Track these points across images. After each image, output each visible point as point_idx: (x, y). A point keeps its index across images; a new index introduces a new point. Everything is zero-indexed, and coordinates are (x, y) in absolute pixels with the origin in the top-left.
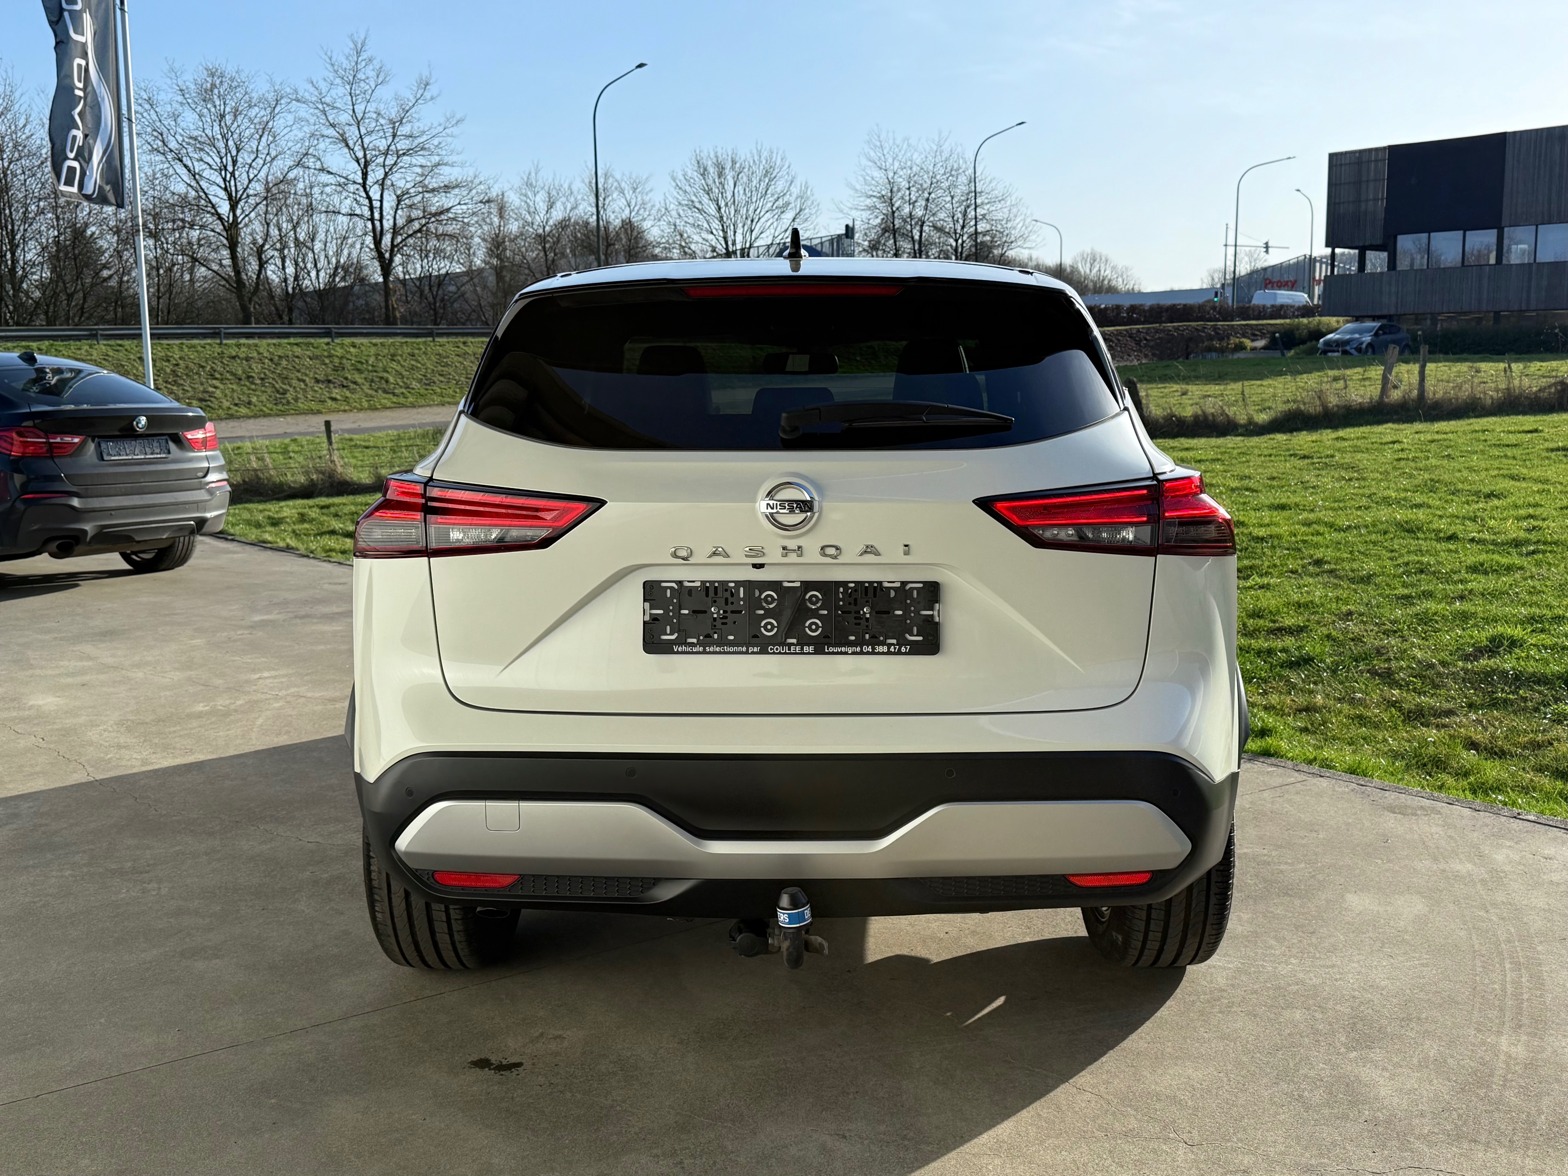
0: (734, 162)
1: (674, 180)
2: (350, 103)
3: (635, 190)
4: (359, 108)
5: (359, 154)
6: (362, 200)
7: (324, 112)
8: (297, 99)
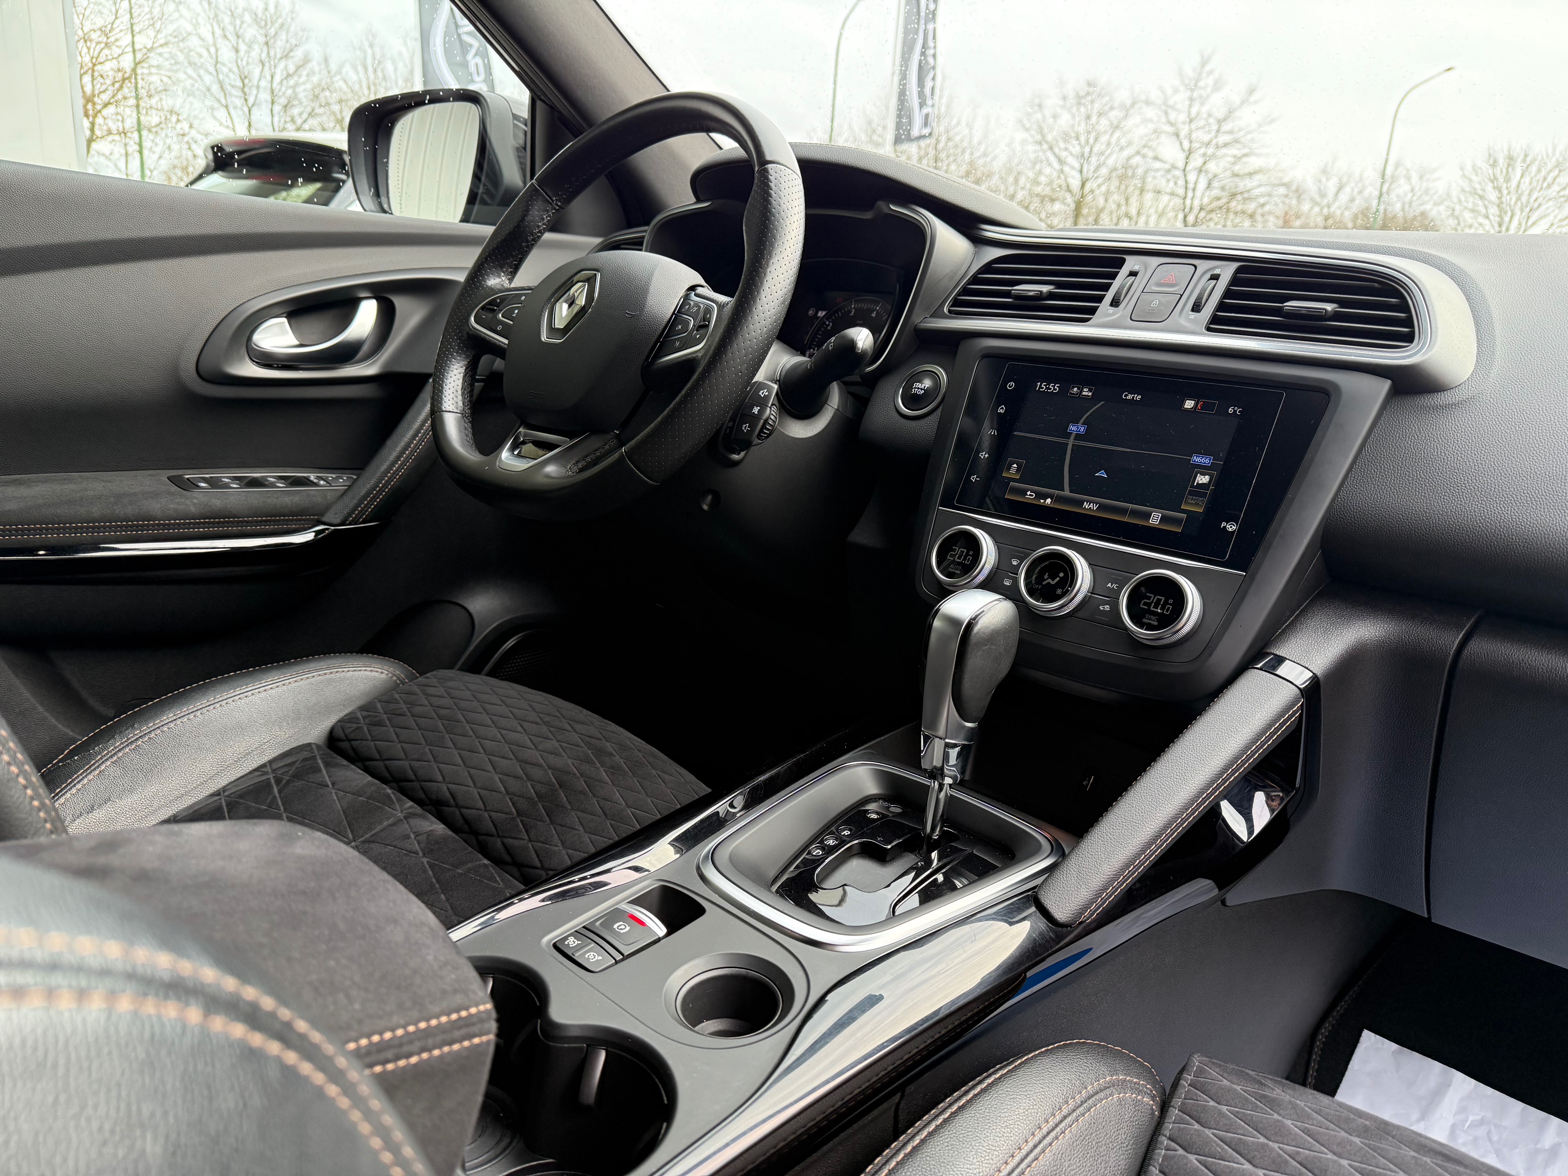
1: (1462, 169)
2: (1188, 105)
3: (1421, 177)
4: (1194, 110)
5: (1186, 145)
6: (1181, 182)
7: (1166, 113)
8: (1148, 103)
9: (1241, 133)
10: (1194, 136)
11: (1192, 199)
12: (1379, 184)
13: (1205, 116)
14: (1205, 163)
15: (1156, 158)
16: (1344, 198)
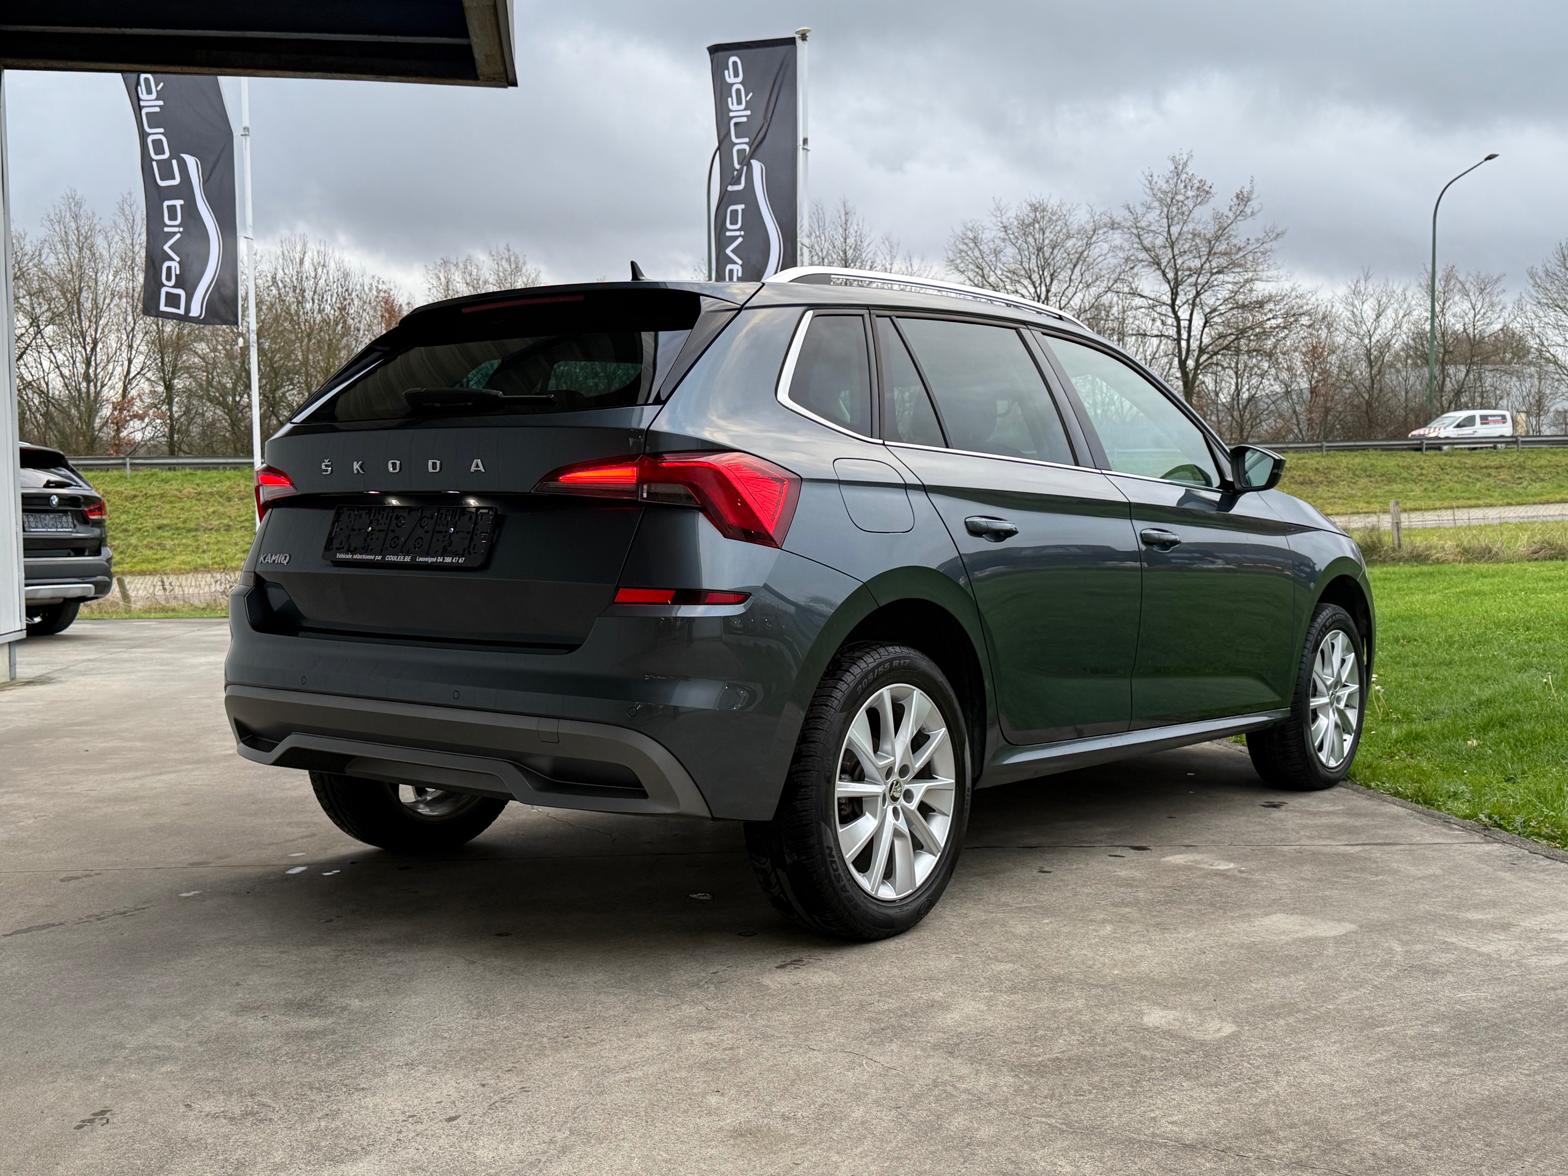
1: (1532, 278)
2: (1166, 225)
4: (1175, 230)
5: (1171, 275)
6: (1171, 321)
7: (1139, 236)
8: (1113, 226)
9: (1241, 254)
10: (1179, 261)
11: (1188, 340)
12: (1429, 303)
13: (1190, 236)
14: (1198, 294)
15: (1134, 293)
16: (1387, 323)
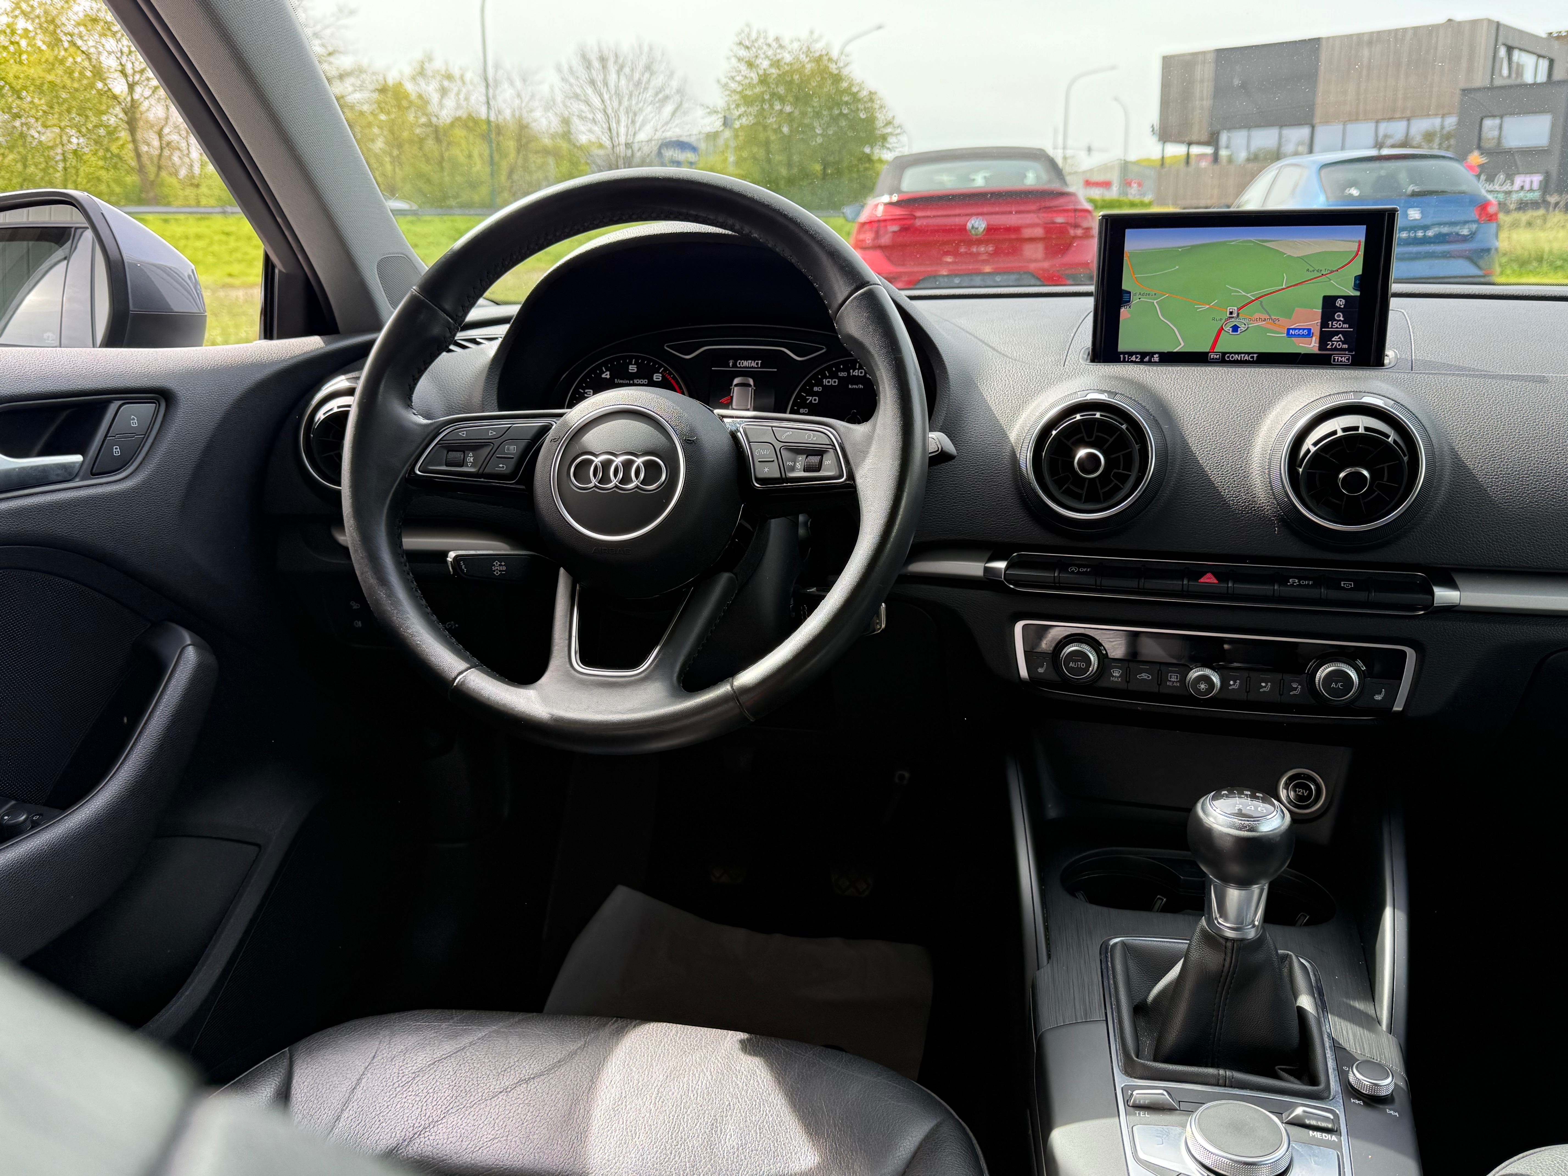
0: (616, 56)
